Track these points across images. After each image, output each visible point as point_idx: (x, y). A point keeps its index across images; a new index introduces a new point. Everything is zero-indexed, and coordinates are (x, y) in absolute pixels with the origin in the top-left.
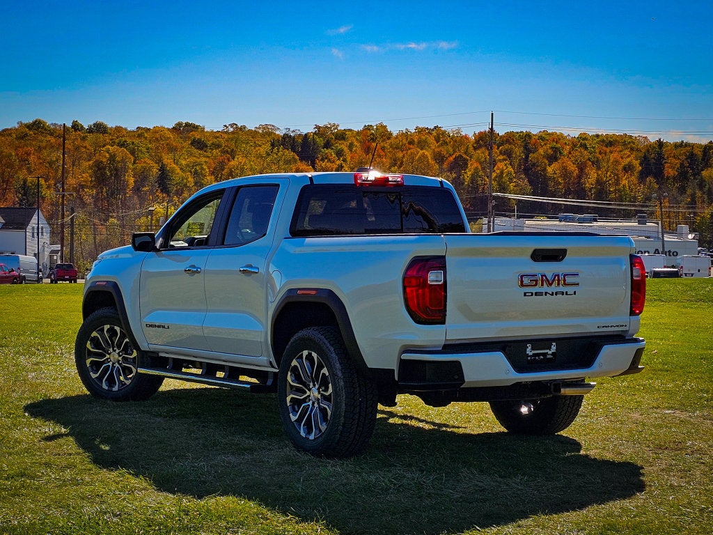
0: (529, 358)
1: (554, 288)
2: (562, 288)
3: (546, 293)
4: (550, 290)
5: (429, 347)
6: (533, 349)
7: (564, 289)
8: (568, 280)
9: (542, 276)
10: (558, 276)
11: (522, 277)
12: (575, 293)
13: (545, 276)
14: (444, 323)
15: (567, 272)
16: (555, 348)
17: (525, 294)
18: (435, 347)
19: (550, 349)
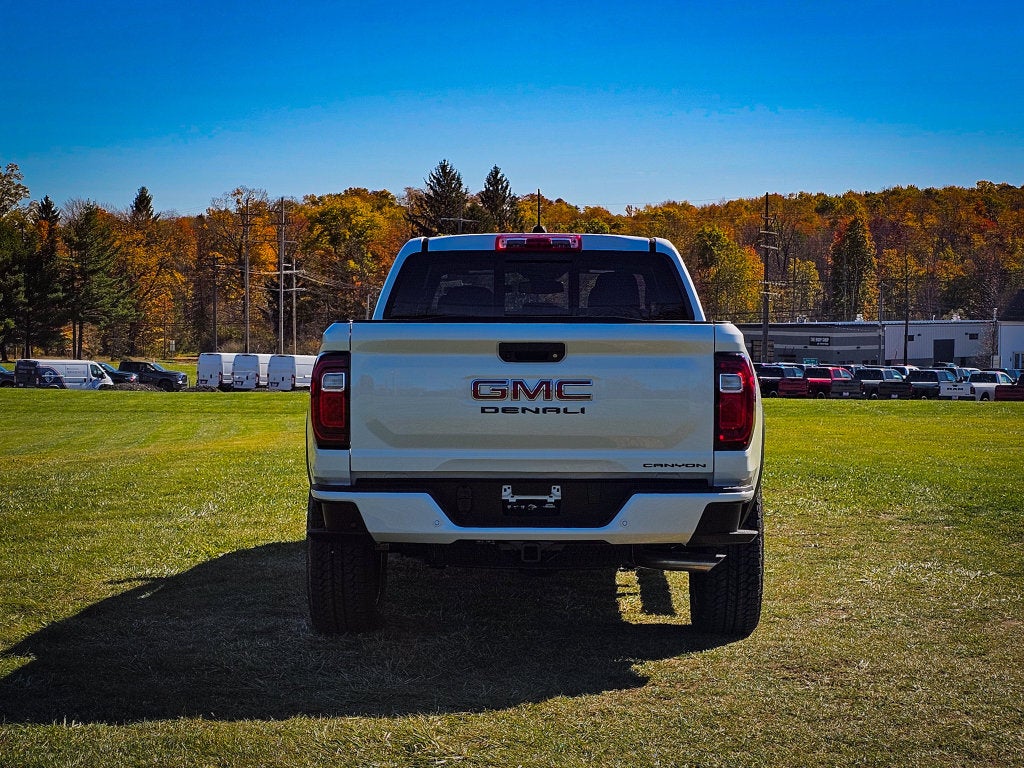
0: (509, 507)
1: (540, 402)
2: (555, 402)
3: (524, 410)
4: (532, 405)
5: (333, 481)
6: (514, 493)
7: (562, 404)
8: (568, 390)
9: (515, 384)
10: (548, 384)
11: (476, 384)
12: (583, 411)
13: (521, 384)
14: (347, 447)
15: (565, 379)
16: (559, 493)
17: (483, 410)
18: (341, 480)
19: (549, 493)
